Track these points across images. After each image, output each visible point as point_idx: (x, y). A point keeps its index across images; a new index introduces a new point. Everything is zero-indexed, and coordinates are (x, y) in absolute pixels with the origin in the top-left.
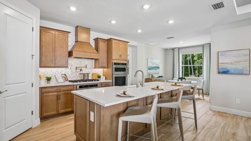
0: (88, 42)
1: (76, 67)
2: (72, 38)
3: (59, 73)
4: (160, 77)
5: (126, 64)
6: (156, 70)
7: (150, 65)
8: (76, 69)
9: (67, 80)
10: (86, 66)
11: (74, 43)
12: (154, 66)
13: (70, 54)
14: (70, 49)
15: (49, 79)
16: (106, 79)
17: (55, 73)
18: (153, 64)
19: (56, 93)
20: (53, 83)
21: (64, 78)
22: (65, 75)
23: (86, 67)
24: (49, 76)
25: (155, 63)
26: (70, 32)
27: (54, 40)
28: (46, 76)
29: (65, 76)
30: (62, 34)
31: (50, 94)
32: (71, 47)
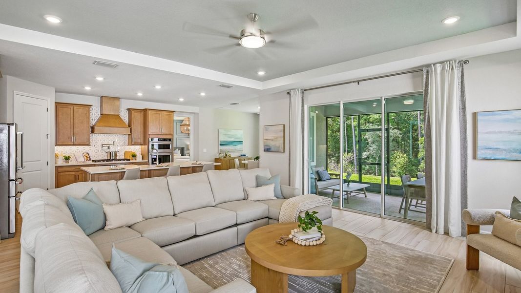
0: (117, 114)
1: (102, 145)
2: (97, 109)
3: (80, 151)
4: (242, 156)
5: (170, 140)
6: (235, 145)
7: (223, 138)
8: (102, 147)
9: (90, 160)
10: (114, 142)
11: (100, 115)
12: (232, 139)
13: (93, 130)
14: (93, 123)
15: (67, 159)
16: (143, 159)
17: (76, 152)
18: (229, 137)
19: (74, 173)
20: (72, 162)
21: (85, 157)
22: (88, 153)
23: (114, 144)
24: (67, 155)
25: (232, 135)
26: (91, 106)
27: (72, 115)
28: (65, 155)
29: (87, 155)
30: (82, 108)
31: (67, 173)
32: (96, 121)
